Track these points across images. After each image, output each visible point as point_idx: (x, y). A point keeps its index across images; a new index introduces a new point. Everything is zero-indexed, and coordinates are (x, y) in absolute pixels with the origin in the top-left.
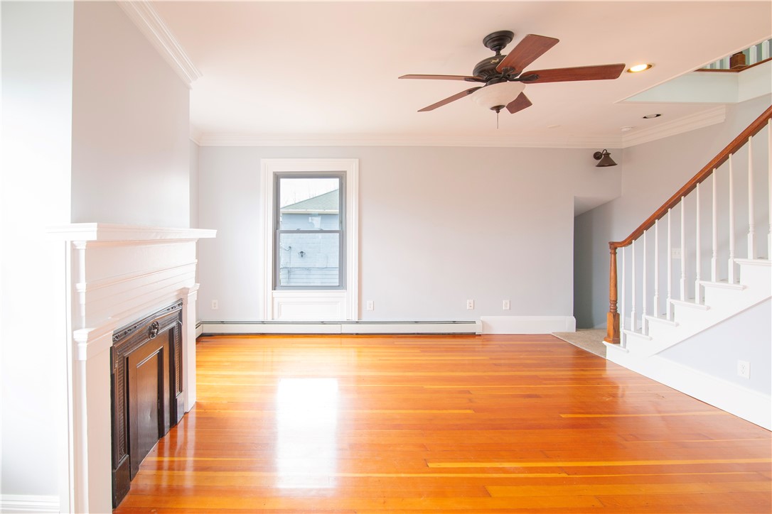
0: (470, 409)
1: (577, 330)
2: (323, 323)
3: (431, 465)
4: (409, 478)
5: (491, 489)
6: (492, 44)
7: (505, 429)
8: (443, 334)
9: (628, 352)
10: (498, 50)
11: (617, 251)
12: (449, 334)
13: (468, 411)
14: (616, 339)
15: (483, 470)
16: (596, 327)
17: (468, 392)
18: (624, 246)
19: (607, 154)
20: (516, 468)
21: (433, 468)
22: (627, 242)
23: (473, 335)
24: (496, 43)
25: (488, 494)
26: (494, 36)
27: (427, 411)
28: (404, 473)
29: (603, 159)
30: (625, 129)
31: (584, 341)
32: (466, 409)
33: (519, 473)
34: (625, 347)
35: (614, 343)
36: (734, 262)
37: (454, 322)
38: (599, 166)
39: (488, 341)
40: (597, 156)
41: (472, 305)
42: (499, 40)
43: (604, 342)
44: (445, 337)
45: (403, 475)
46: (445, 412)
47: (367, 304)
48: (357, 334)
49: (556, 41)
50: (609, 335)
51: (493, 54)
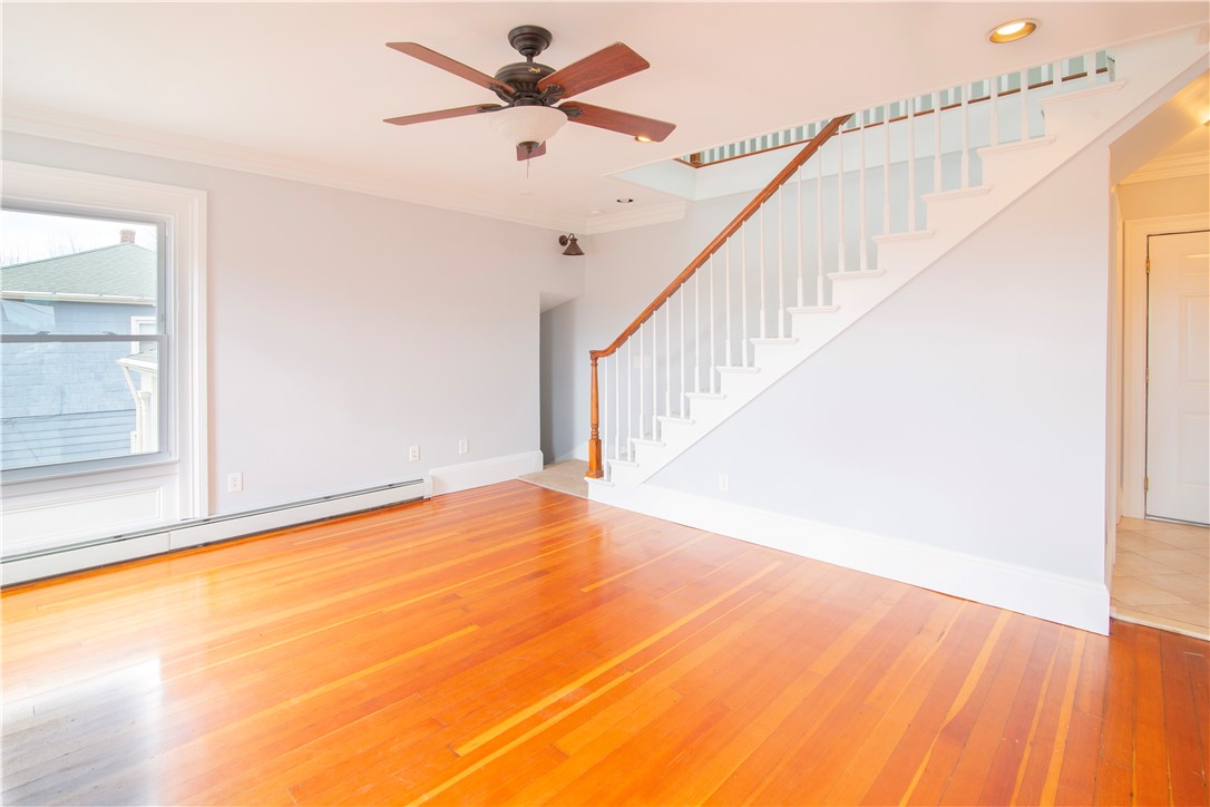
0: (471, 624)
1: (544, 468)
2: (119, 538)
3: (463, 751)
4: (438, 796)
5: (562, 743)
6: (522, 43)
7: (531, 637)
8: (373, 509)
9: (613, 485)
10: (530, 56)
11: (598, 361)
12: (383, 507)
13: (471, 629)
14: (599, 473)
15: (537, 719)
16: (557, 460)
17: (455, 596)
18: (607, 355)
19: (574, 240)
20: (574, 693)
21: (468, 755)
22: (609, 351)
23: (420, 501)
24: (528, 43)
25: (562, 756)
26: (526, 31)
27: (408, 655)
28: (427, 791)
29: (570, 246)
30: (594, 212)
31: (555, 482)
32: (466, 626)
33: (581, 698)
34: (609, 480)
35: (598, 477)
36: (715, 370)
37: (391, 486)
38: (566, 253)
39: (443, 505)
40: (563, 241)
41: (417, 454)
42: (532, 39)
43: (586, 479)
44: (379, 513)
45: (426, 797)
46: (437, 643)
47: (229, 482)
48: (206, 545)
49: (645, 65)
50: (591, 469)
51: (524, 59)
